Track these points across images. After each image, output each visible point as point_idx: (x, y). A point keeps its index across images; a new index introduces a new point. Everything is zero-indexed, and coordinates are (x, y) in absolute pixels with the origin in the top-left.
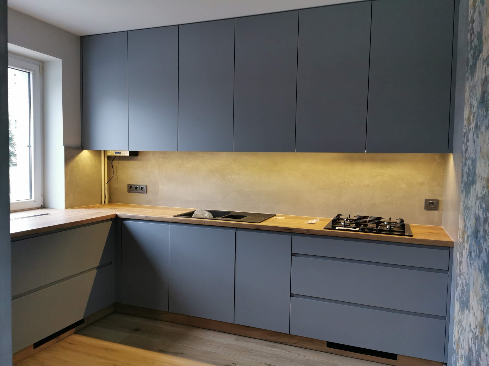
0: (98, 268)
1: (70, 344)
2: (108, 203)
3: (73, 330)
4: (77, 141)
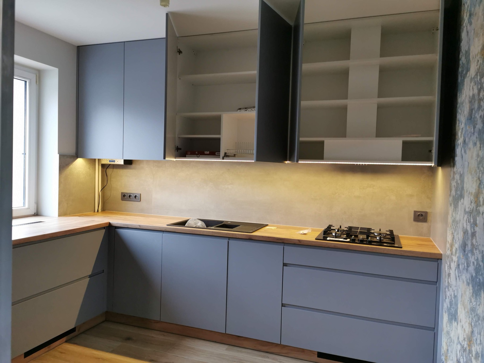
0: (90, 276)
1: (61, 353)
2: (101, 211)
3: (64, 339)
4: (71, 150)
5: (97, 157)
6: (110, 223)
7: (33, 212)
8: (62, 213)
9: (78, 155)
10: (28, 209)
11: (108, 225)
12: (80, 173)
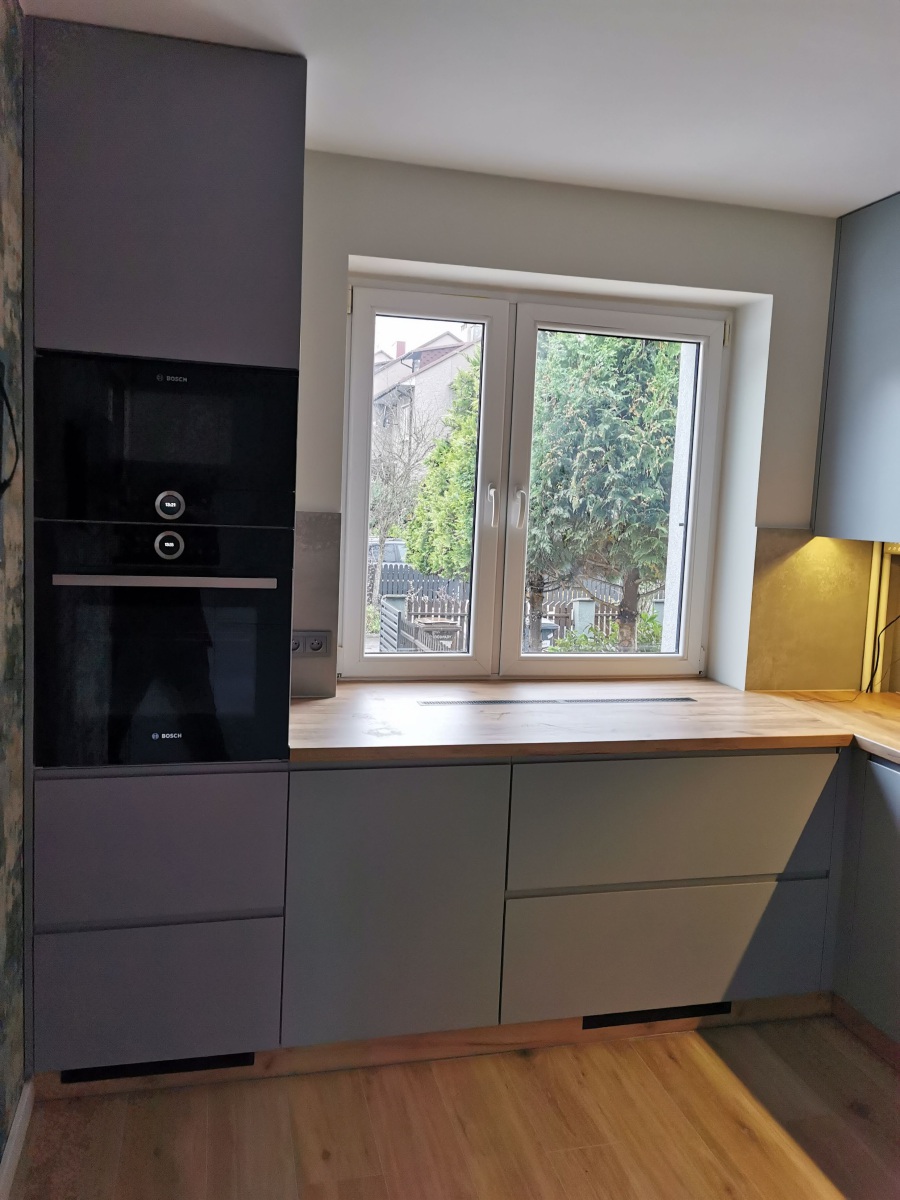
0: (780, 878)
2: (882, 691)
5: (877, 538)
6: (854, 737)
7: (694, 667)
8: (757, 683)
9: (815, 527)
10: (682, 659)
11: (847, 744)
12: (820, 577)
